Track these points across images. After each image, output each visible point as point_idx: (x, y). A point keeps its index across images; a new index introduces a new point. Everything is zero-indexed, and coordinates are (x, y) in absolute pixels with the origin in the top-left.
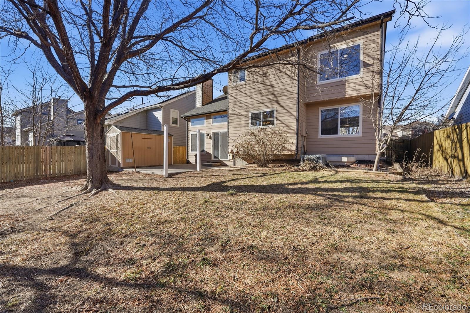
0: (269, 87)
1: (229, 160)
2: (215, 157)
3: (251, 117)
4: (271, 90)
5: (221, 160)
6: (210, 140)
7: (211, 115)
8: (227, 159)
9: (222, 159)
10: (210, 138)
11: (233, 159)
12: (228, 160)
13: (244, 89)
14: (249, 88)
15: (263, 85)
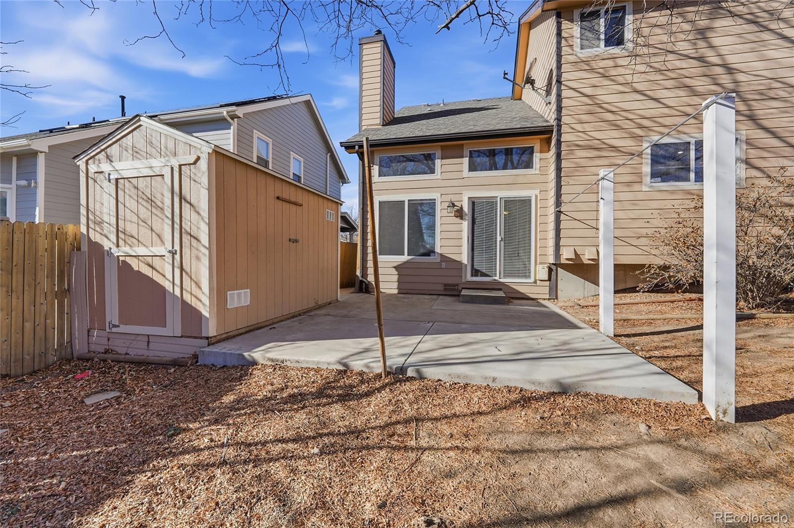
0: (719, 70)
1: (535, 282)
2: (476, 272)
3: (652, 155)
4: (725, 80)
5: (502, 280)
6: (458, 220)
7: (463, 145)
8: (529, 277)
9: (505, 276)
10: (460, 214)
11: (550, 279)
12: (532, 280)
13: (621, 71)
14: (642, 68)
15: (694, 63)
